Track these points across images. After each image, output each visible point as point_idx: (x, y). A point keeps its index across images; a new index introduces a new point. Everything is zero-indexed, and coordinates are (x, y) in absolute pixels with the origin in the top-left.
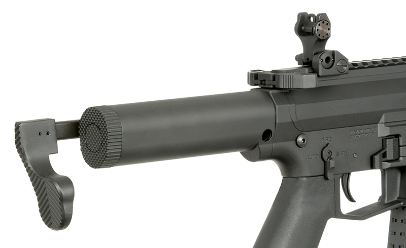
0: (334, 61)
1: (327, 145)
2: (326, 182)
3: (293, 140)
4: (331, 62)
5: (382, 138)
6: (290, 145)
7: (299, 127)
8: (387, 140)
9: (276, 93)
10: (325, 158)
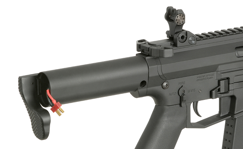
0: (187, 38)
1: (182, 86)
2: (181, 108)
3: (159, 85)
4: (185, 39)
5: (217, 80)
6: (158, 88)
7: (163, 78)
8: (221, 81)
9: (150, 59)
10: (180, 94)
